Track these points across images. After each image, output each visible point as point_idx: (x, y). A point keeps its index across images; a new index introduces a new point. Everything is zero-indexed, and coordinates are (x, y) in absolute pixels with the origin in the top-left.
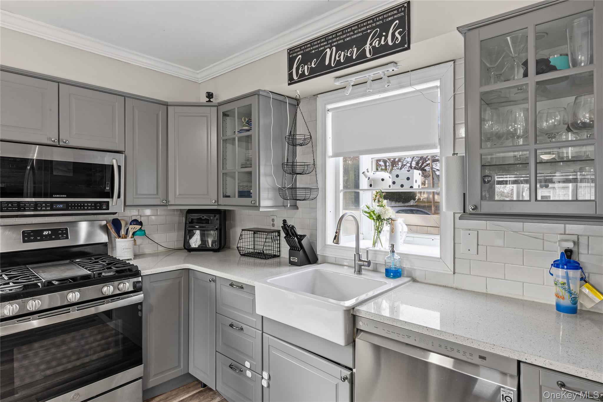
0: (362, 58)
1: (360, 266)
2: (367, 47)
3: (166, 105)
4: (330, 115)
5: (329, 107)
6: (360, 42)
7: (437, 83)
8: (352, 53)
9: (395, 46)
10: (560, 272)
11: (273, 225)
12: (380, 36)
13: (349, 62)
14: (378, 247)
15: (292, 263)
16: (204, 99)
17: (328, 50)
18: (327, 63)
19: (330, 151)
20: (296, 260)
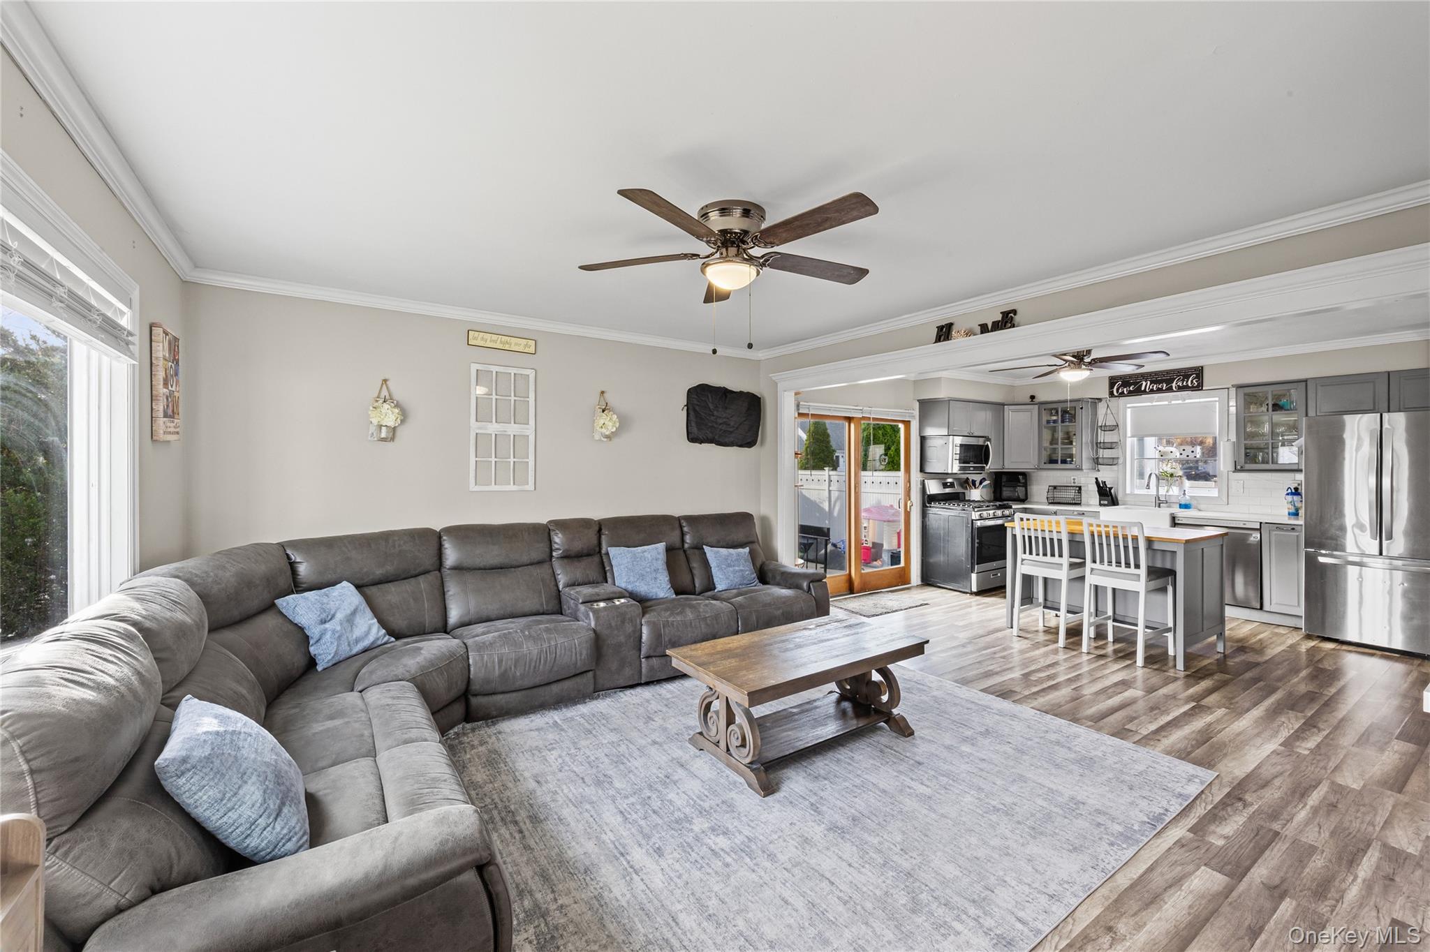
0: (1170, 389)
1: (1159, 504)
2: (1174, 385)
3: (1003, 405)
4: (1129, 411)
5: (1128, 405)
6: (1169, 381)
7: (1217, 399)
8: (1162, 386)
9: (1193, 387)
10: (1290, 498)
11: (1074, 483)
12: (1183, 381)
13: (1160, 390)
14: (1171, 493)
15: (1101, 505)
16: (1029, 400)
17: (1144, 383)
18: (1143, 389)
19: (1129, 434)
20: (1106, 502)
